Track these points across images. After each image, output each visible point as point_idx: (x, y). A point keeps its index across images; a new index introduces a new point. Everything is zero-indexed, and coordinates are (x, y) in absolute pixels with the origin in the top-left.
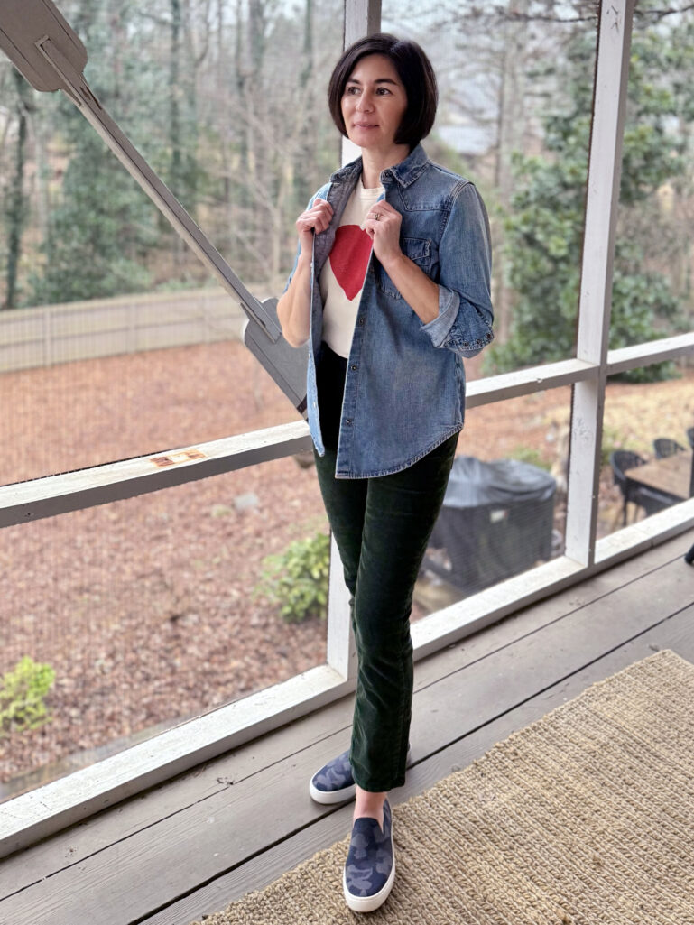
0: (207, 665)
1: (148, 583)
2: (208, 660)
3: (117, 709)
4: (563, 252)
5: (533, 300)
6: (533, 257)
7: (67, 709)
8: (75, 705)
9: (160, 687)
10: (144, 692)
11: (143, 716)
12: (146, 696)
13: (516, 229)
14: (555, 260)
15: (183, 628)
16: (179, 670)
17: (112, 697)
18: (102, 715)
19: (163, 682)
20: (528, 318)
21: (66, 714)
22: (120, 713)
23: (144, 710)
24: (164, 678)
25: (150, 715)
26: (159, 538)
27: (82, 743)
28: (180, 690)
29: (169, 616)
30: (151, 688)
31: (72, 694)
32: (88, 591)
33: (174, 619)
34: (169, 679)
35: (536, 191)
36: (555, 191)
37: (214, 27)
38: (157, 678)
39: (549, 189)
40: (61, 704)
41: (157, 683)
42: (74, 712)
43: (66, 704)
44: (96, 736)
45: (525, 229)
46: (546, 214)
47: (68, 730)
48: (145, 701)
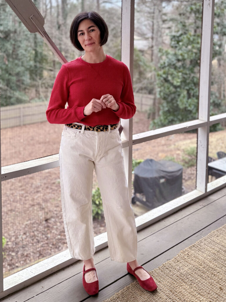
0: (59, 237)
1: (35, 208)
2: (60, 235)
3: (28, 252)
4: (179, 84)
5: (168, 102)
6: (168, 86)
7: (10, 253)
8: (13, 251)
9: (43, 244)
10: (37, 246)
11: (38, 255)
12: (38, 248)
13: (161, 76)
14: (176, 87)
15: (50, 223)
16: (49, 238)
17: (27, 249)
18: (24, 255)
19: (44, 243)
20: (166, 109)
21: (10, 255)
22: (30, 254)
23: (38, 253)
24: (44, 241)
25: (41, 254)
26: (38, 192)
27: (17, 265)
28: (51, 246)
29: (44, 219)
30: (40, 245)
31: (12, 248)
32: (14, 211)
33: (46, 220)
34: (46, 242)
35: (168, 62)
36: (175, 62)
37: (49, 7)
38: (42, 241)
39: (173, 61)
40: (8, 251)
41: (42, 243)
42: (13, 254)
43: (10, 251)
44: (22, 262)
45: (164, 76)
46: (172, 70)
47: (11, 260)
48: (38, 250)
